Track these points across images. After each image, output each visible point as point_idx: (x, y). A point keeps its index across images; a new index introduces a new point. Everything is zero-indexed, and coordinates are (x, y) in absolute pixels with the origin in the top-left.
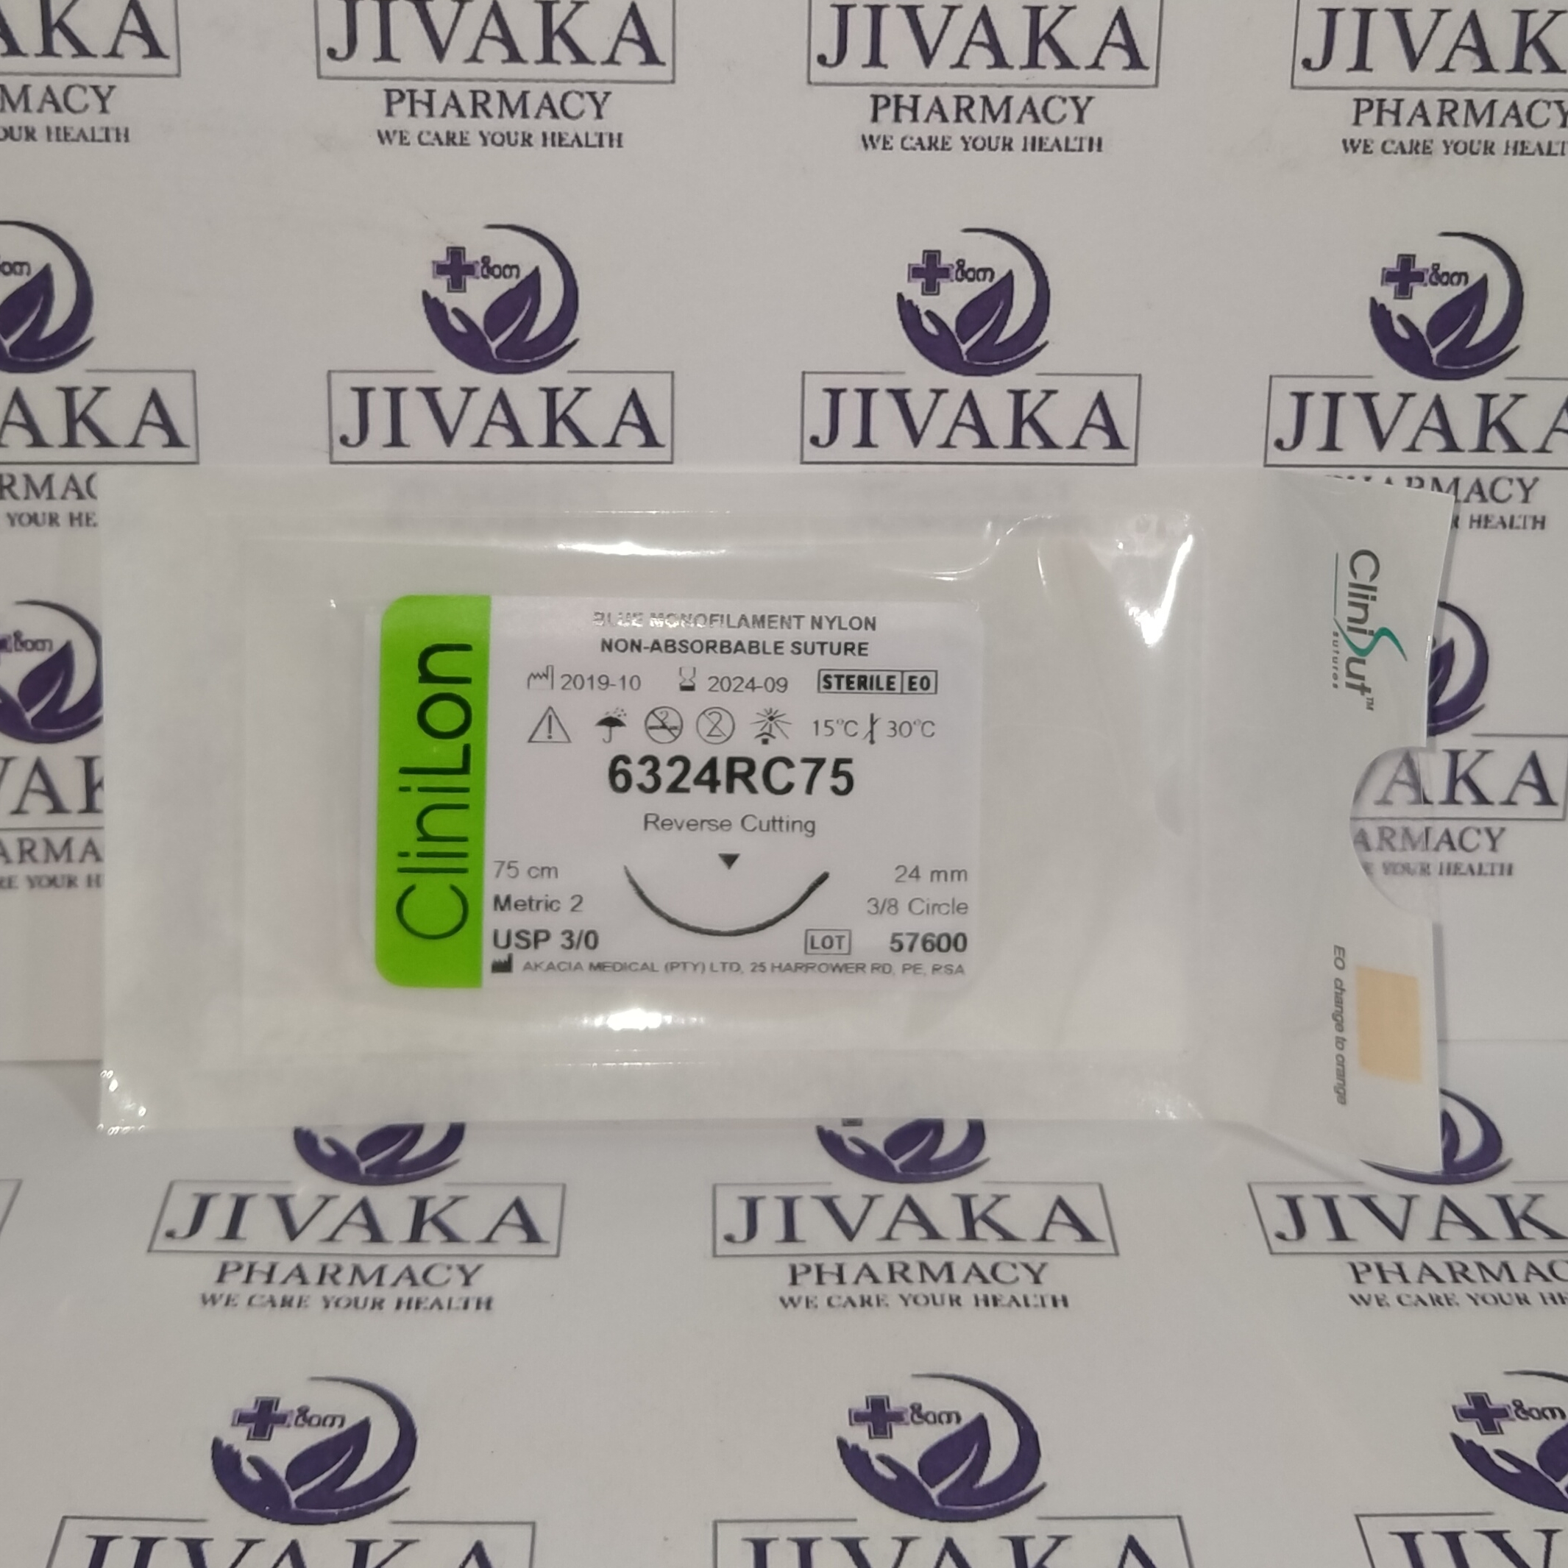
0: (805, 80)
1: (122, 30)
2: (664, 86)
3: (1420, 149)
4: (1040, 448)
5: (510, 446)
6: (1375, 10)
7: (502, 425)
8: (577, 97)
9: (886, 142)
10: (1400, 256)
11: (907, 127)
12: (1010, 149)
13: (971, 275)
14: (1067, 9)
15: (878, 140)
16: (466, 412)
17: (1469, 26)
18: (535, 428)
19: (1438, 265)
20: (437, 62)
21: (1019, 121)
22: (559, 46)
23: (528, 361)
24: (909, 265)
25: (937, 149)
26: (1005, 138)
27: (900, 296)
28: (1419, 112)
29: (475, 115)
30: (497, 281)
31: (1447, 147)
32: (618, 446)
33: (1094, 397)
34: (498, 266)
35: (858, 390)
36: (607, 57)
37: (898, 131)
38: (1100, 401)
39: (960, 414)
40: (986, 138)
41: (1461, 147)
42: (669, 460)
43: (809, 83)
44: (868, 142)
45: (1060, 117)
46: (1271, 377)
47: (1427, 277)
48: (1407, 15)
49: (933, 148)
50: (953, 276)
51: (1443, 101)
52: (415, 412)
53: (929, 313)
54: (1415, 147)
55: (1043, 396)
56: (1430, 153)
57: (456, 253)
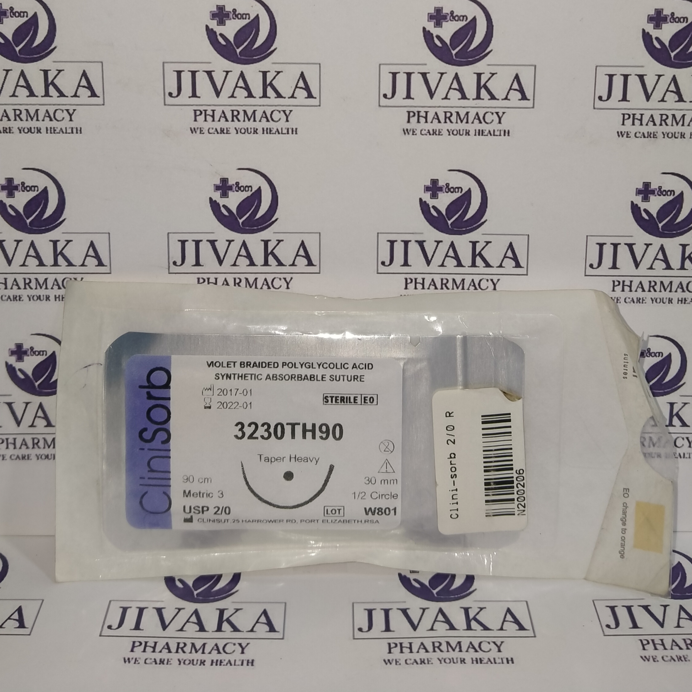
0: (378, 105)
1: (79, 86)
2: (316, 107)
3: (652, 136)
4: (484, 267)
5: (247, 266)
6: (631, 75)
7: (244, 256)
8: (278, 112)
9: (413, 132)
10: (644, 183)
11: (423, 125)
12: (469, 135)
13: (452, 190)
14: (493, 74)
15: (410, 131)
16: (228, 251)
17: (672, 82)
18: (259, 258)
19: (661, 187)
20: (216, 98)
21: (473, 123)
22: (269, 90)
23: (255, 228)
24: (425, 186)
25: (436, 135)
26: (466, 130)
27: (421, 200)
28: (651, 120)
29: (233, 120)
30: (242, 193)
31: (664, 135)
32: (296, 266)
33: (508, 245)
34: (243, 186)
35: (402, 241)
36: (290, 95)
37: (419, 127)
38: (511, 246)
39: (448, 252)
40: (458, 130)
41: (670, 135)
42: (318, 272)
43: (380, 106)
44: (406, 132)
45: (491, 121)
46: (587, 236)
47: (656, 192)
48: (645, 77)
49: (435, 134)
50: (444, 191)
51: (662, 115)
52: (206, 250)
53: (434, 207)
54: (649, 135)
55: (485, 244)
56: (657, 138)
57: (224, 181)
